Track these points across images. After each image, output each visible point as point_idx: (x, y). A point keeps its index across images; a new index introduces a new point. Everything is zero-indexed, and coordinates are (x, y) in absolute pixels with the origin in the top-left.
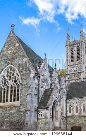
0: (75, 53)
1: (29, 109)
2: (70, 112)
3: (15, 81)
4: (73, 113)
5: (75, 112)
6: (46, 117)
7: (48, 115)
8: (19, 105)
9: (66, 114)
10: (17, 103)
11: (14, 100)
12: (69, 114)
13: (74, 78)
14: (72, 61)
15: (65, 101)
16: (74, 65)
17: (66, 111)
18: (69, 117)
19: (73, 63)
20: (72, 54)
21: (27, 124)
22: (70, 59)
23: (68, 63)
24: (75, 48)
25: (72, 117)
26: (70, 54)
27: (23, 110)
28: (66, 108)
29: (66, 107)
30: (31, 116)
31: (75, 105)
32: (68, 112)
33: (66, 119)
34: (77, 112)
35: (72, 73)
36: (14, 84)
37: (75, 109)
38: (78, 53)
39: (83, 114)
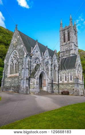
0: (66, 36)
1: (22, 78)
2: (61, 81)
4: (63, 81)
5: (64, 80)
6: (34, 83)
8: (18, 75)
9: (58, 82)
12: (60, 82)
13: (66, 55)
14: (64, 42)
15: (57, 72)
16: (66, 45)
17: (59, 80)
18: (60, 84)
19: (65, 43)
20: (64, 37)
21: (21, 88)
22: (63, 41)
23: (62, 44)
24: (66, 32)
25: (63, 84)
26: (63, 37)
28: (58, 78)
29: (58, 76)
31: (64, 75)
32: (60, 80)
33: (58, 85)
34: (66, 80)
35: (64, 50)
37: (64, 78)
38: (69, 35)
39: (70, 82)
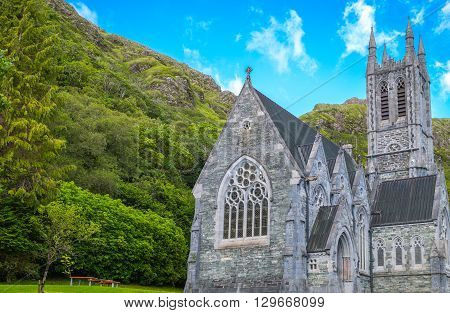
0: (393, 95)
1: (290, 253)
2: (381, 263)
3: (258, 192)
4: (389, 266)
5: (393, 262)
6: (325, 270)
7: (329, 265)
8: (268, 244)
9: (371, 268)
10: (263, 240)
11: (257, 234)
12: (378, 269)
13: (391, 168)
14: (385, 116)
15: (367, 234)
16: (390, 129)
17: (372, 261)
18: (379, 275)
19: (386, 123)
20: (385, 99)
21: (287, 283)
22: (379, 113)
23: (374, 125)
24: (392, 83)
25: (386, 276)
26: (379, 98)
27: (277, 254)
28: (371, 252)
29: (371, 248)
30: (294, 268)
31: (394, 245)
32: (376, 263)
33: (371, 281)
34: (399, 262)
35: (385, 151)
36: (254, 199)
37: (393, 253)
38: (401, 96)
39: (416, 267)
